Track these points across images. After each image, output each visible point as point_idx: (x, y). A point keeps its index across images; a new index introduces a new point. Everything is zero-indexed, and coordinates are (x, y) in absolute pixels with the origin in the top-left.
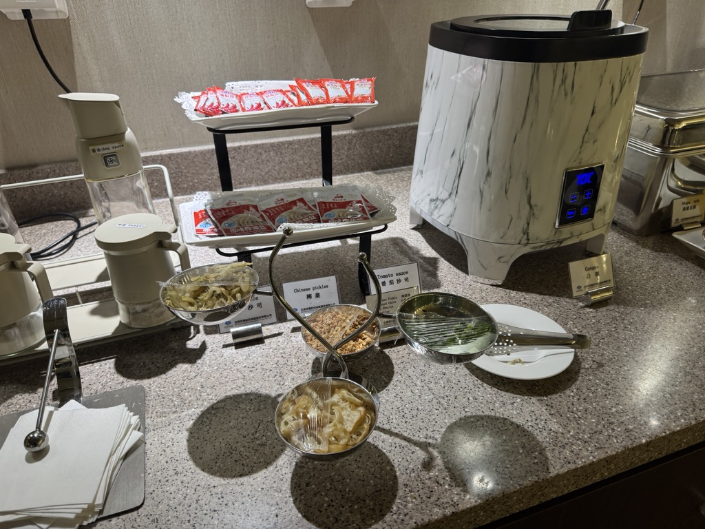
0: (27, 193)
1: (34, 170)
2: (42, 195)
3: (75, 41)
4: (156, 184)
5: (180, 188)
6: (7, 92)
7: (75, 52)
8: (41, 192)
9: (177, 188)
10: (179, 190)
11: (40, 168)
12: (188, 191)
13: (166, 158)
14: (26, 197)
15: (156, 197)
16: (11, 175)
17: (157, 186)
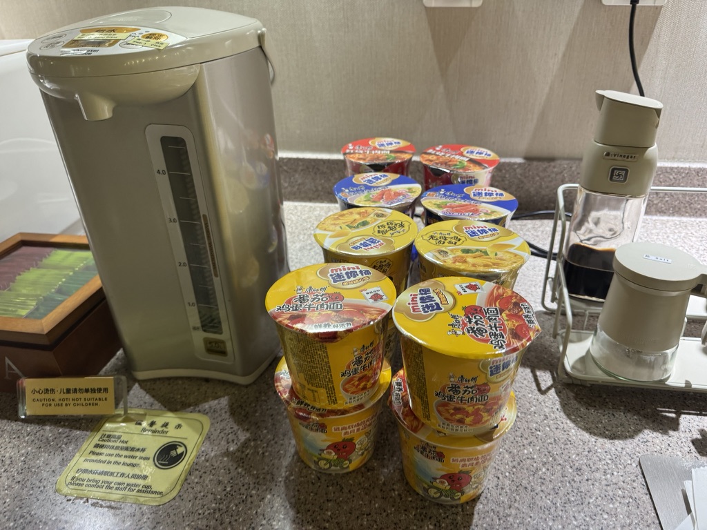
0: (534, 186)
1: (552, 164)
2: (547, 190)
3: (656, 31)
4: (667, 199)
5: (691, 208)
6: (562, 80)
7: (651, 43)
8: (547, 187)
9: (688, 208)
10: (689, 211)
11: (559, 162)
12: (699, 212)
13: (693, 172)
14: (532, 189)
15: (660, 212)
16: (529, 165)
17: (667, 201)
